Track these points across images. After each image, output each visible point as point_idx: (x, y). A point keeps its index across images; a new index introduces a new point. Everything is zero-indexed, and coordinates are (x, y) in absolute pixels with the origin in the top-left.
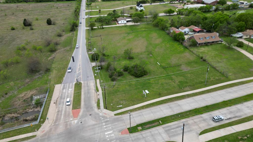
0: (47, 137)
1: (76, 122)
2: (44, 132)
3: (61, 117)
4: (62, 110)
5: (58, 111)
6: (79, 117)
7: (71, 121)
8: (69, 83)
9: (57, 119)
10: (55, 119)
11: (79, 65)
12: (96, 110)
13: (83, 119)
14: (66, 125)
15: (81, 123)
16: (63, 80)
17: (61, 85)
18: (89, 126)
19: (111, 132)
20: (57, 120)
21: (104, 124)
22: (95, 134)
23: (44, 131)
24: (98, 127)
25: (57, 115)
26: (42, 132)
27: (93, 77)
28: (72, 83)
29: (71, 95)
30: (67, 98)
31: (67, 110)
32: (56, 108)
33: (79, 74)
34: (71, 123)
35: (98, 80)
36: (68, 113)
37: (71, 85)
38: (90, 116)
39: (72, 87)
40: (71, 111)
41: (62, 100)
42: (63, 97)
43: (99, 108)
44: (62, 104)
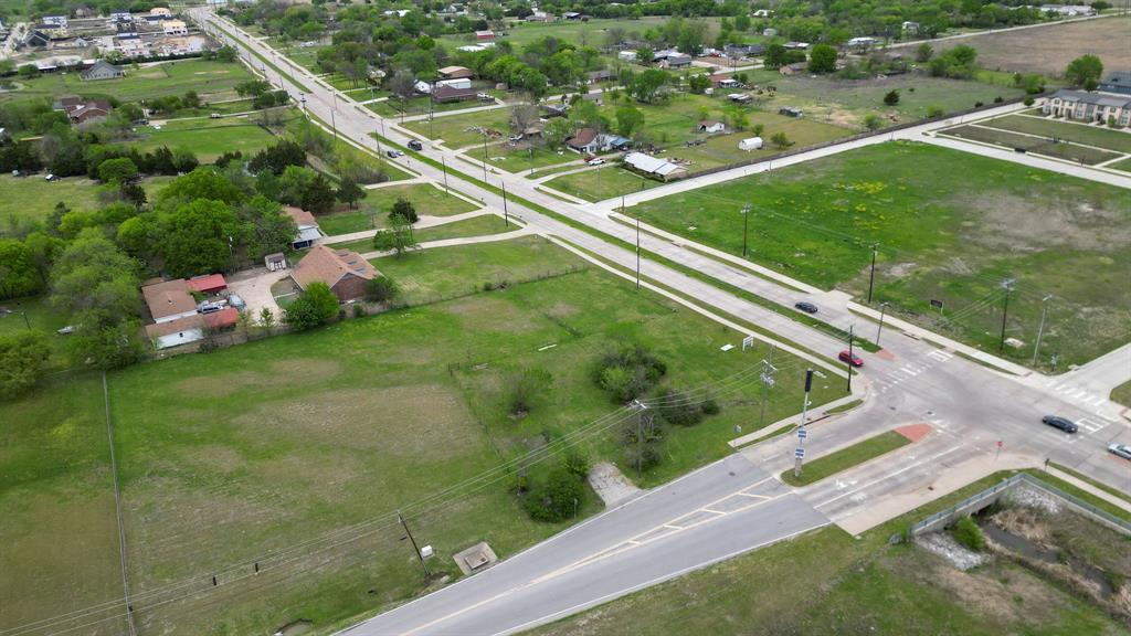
0: (1025, 446)
1: (938, 421)
2: (1022, 456)
3: (956, 452)
4: (934, 461)
5: (946, 466)
6: (920, 422)
7: (943, 430)
8: (809, 504)
9: (968, 455)
11: (656, 539)
12: (867, 407)
13: (917, 414)
14: (962, 432)
15: (930, 413)
16: (807, 532)
17: (839, 521)
18: (926, 399)
19: (904, 369)
20: (971, 453)
21: (896, 382)
22: (933, 386)
23: (1021, 458)
24: (912, 387)
25: (958, 463)
27: (722, 461)
28: (801, 497)
29: (865, 470)
30: (884, 473)
31: (924, 450)
32: (939, 476)
33: (727, 506)
34: (951, 427)
35: (731, 443)
36: (932, 446)
37: (815, 496)
38: (899, 408)
39: (826, 486)
40: (918, 445)
41: (901, 480)
42: (887, 485)
43: (859, 403)
44: (918, 472)
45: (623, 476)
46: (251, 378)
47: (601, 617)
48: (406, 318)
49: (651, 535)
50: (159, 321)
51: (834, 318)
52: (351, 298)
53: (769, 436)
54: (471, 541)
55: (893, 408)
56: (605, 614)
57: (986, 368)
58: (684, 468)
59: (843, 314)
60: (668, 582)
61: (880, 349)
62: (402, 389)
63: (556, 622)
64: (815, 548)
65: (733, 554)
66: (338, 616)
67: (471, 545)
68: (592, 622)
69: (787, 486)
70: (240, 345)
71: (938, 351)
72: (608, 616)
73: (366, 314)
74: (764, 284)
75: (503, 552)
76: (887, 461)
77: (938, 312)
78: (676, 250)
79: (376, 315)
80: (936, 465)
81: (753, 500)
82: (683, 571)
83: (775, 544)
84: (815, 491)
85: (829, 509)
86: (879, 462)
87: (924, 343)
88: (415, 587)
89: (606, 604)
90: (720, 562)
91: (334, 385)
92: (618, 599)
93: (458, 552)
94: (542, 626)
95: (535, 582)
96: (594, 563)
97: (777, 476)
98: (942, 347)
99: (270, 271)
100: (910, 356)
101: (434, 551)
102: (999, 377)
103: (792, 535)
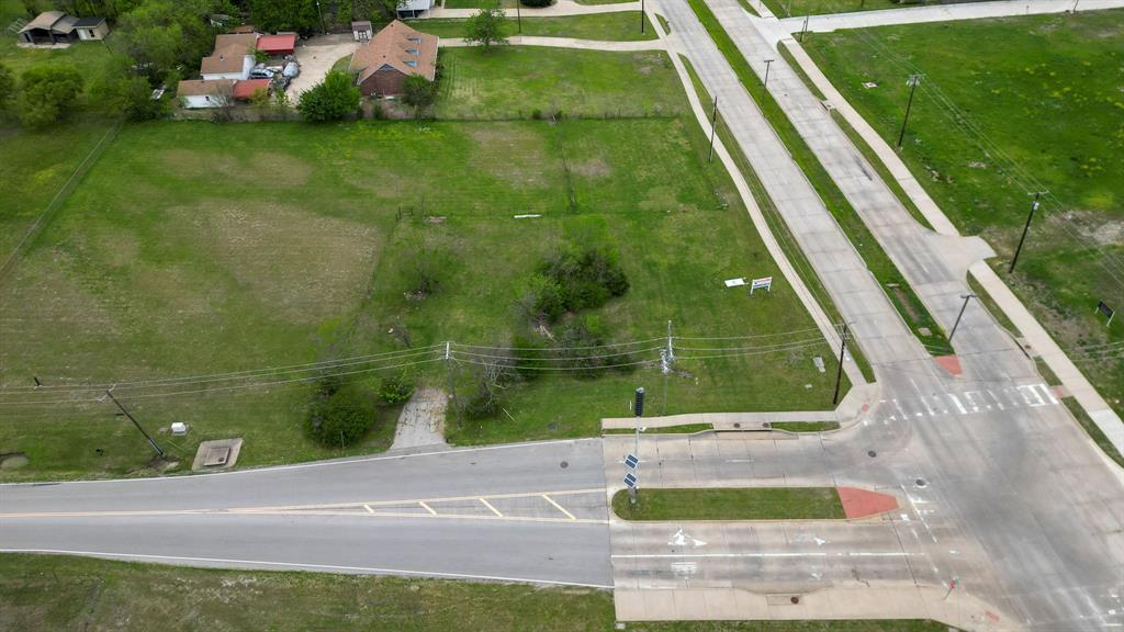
0: (1018, 598)
1: (920, 501)
2: (996, 611)
3: (894, 560)
4: (846, 561)
5: (856, 575)
6: (891, 492)
7: (912, 516)
8: (612, 548)
9: (912, 572)
10: (910, 583)
11: (395, 515)
12: (835, 437)
13: (900, 476)
14: (940, 533)
15: (920, 483)
16: (569, 587)
17: (624, 589)
18: (937, 458)
19: (955, 399)
20: (917, 571)
21: (919, 414)
22: (972, 442)
23: (988, 614)
24: (937, 431)
25: (881, 578)
26: (997, 618)
27: (571, 441)
28: (610, 532)
29: (730, 532)
30: (757, 547)
31: (845, 538)
32: (832, 586)
33: (513, 508)
34: (929, 518)
35: (607, 423)
36: (867, 536)
37: (629, 540)
38: (882, 456)
39: (657, 533)
40: (851, 525)
41: (769, 568)
42: (741, 567)
43: (835, 426)
44: (804, 567)
45: (443, 417)
46: (227, 165)
47: (251, 585)
48: (422, 133)
49: (397, 507)
50: (207, 77)
51: (929, 280)
52: (391, 95)
53: (660, 430)
54: (230, 432)
55: (872, 454)
56: (258, 584)
57: (1091, 443)
58: (520, 434)
59: (950, 278)
60: (354, 577)
61: (951, 351)
62: (336, 222)
63: (203, 569)
64: (555, 613)
65: (454, 575)
66: (50, 463)
67: (227, 437)
68: (240, 586)
69: (610, 510)
70: (253, 122)
71: (1044, 387)
72: (259, 588)
73: (387, 119)
74: (885, 197)
75: (248, 459)
76: (778, 531)
77: (1103, 322)
78: (817, 113)
79: (396, 121)
80: (843, 567)
81: (552, 511)
82: (381, 571)
83: (515, 586)
84: (634, 533)
85: (627, 567)
86: (764, 528)
87: (1031, 366)
88: (137, 463)
89: (267, 573)
90: (431, 579)
91: (286, 196)
92: (285, 573)
93: (209, 439)
94: (187, 568)
95: (233, 511)
96: (305, 516)
97: (612, 491)
98: (1053, 381)
99: (354, 40)
100: (988, 378)
101: (189, 429)
102: (1102, 466)
103: (544, 582)
